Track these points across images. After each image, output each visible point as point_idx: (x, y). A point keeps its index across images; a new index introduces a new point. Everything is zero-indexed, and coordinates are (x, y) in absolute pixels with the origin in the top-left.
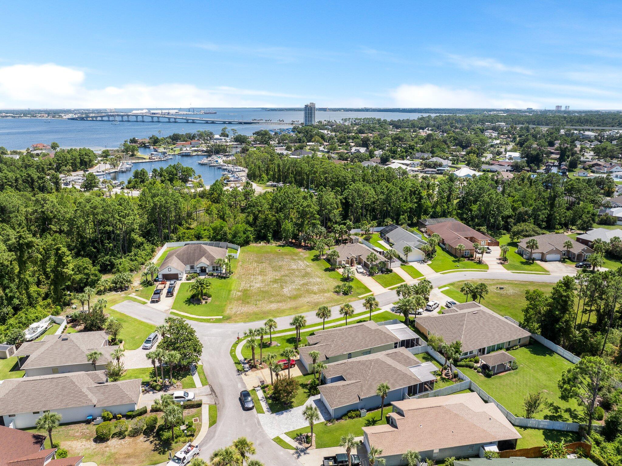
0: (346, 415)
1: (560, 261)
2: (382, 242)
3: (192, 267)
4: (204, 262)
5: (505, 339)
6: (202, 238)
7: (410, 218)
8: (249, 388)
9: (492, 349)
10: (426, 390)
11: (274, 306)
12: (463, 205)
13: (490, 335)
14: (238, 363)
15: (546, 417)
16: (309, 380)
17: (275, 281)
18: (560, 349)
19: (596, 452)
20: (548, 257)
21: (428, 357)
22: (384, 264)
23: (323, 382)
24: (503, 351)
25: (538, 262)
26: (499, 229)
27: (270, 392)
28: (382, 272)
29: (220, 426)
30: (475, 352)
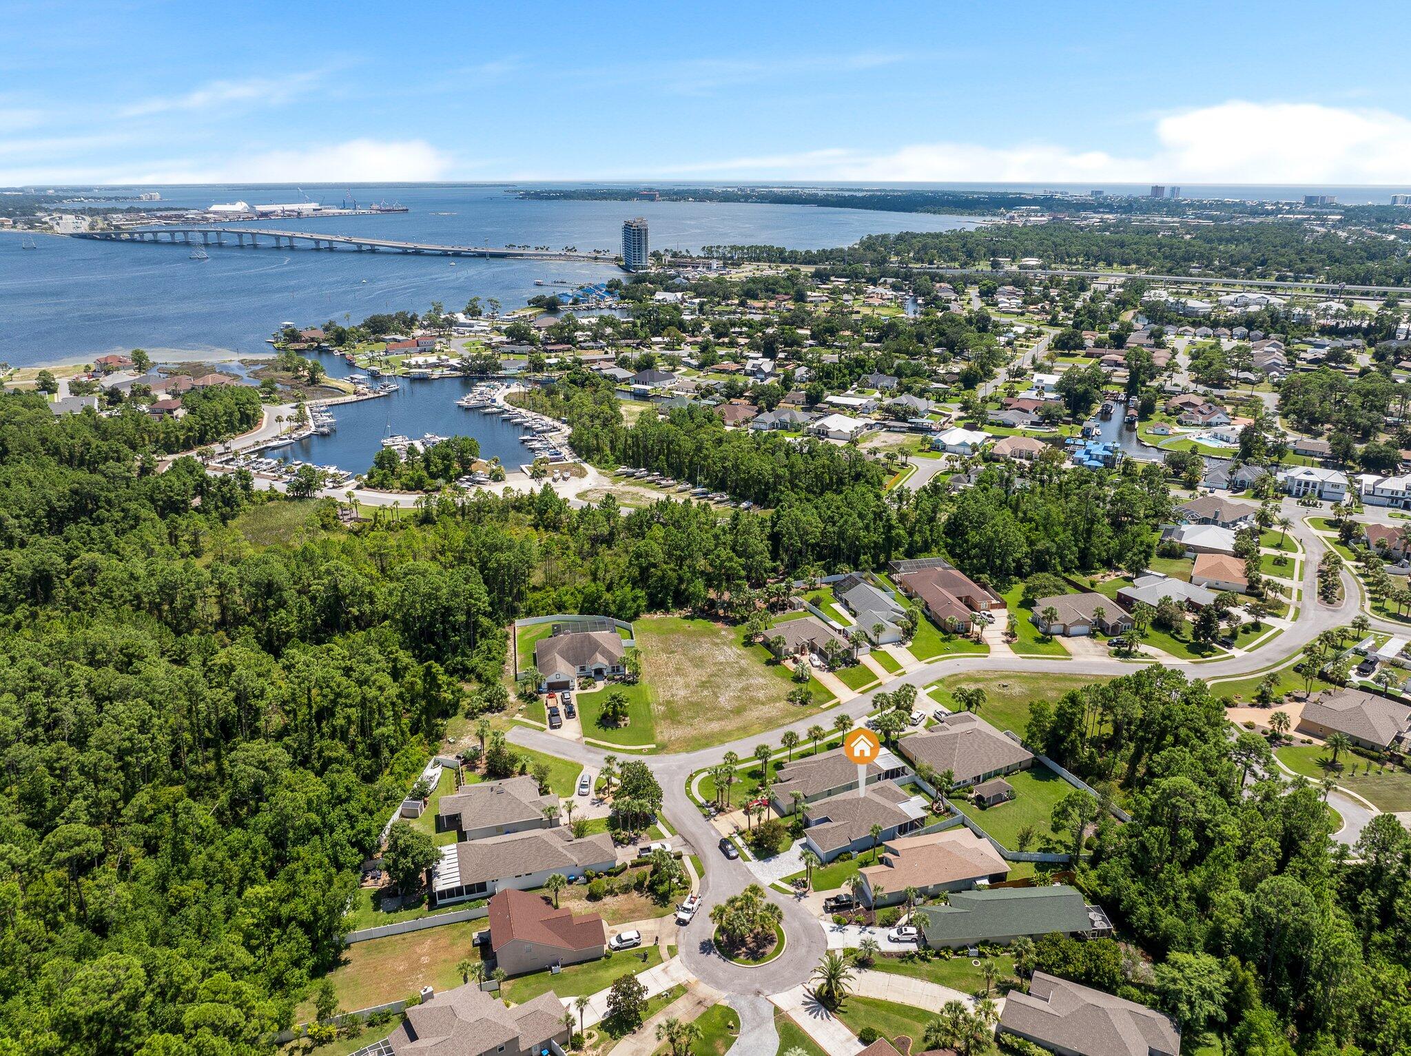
0: (837, 857)
1: (1088, 635)
2: (837, 606)
3: (582, 669)
4: (601, 661)
5: (1003, 764)
6: (566, 608)
7: (875, 558)
8: (726, 836)
9: (988, 776)
10: (917, 827)
11: (715, 726)
12: (955, 528)
13: (986, 759)
14: (701, 806)
15: (1039, 850)
16: (789, 822)
17: (703, 685)
18: (1065, 772)
19: (1080, 880)
20: (1073, 630)
21: (917, 789)
22: (848, 652)
23: (807, 824)
24: (999, 779)
25: (1059, 638)
26: (1009, 575)
27: (751, 838)
28: (847, 665)
29: (711, 877)
30: (969, 781)
